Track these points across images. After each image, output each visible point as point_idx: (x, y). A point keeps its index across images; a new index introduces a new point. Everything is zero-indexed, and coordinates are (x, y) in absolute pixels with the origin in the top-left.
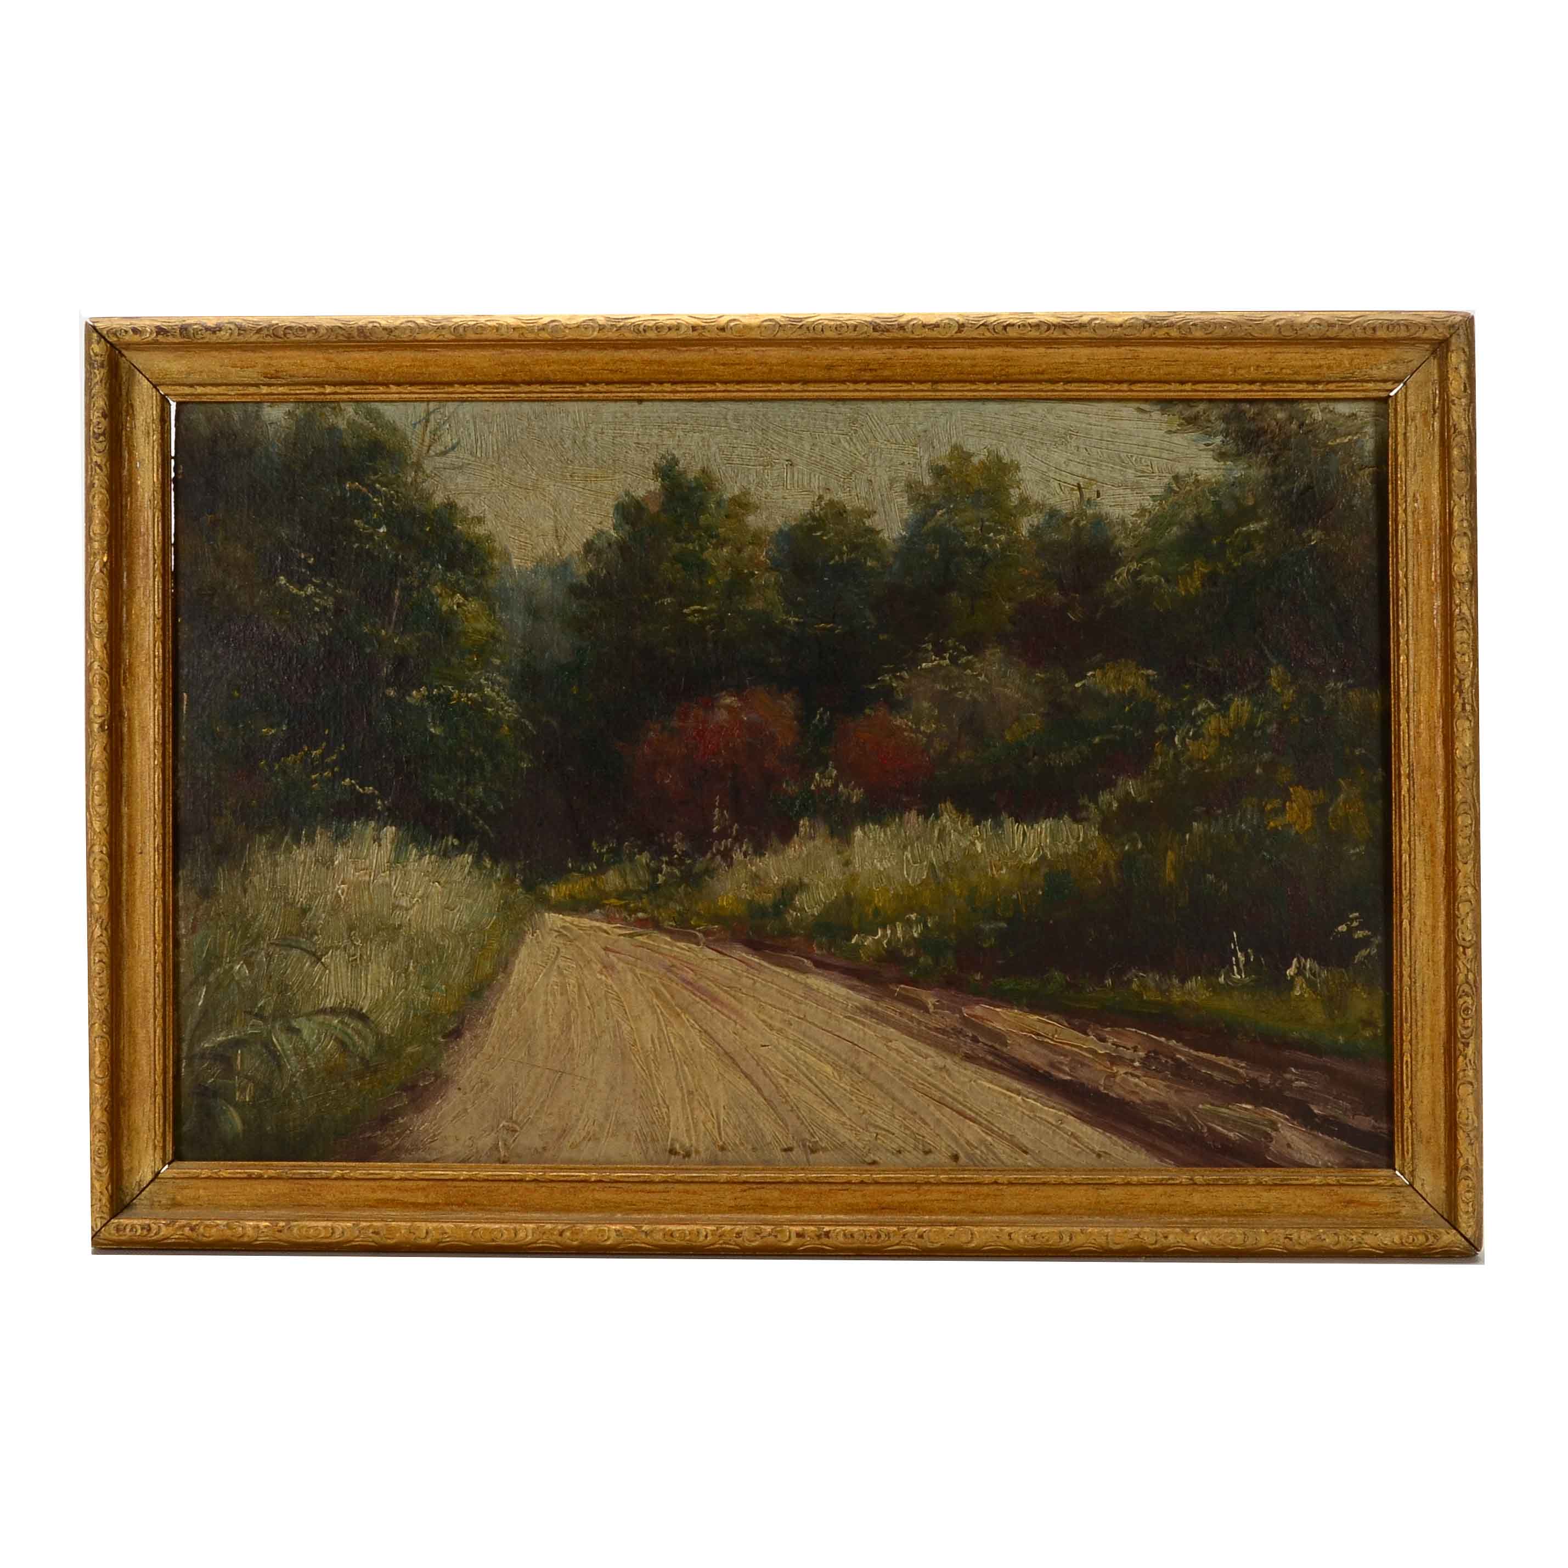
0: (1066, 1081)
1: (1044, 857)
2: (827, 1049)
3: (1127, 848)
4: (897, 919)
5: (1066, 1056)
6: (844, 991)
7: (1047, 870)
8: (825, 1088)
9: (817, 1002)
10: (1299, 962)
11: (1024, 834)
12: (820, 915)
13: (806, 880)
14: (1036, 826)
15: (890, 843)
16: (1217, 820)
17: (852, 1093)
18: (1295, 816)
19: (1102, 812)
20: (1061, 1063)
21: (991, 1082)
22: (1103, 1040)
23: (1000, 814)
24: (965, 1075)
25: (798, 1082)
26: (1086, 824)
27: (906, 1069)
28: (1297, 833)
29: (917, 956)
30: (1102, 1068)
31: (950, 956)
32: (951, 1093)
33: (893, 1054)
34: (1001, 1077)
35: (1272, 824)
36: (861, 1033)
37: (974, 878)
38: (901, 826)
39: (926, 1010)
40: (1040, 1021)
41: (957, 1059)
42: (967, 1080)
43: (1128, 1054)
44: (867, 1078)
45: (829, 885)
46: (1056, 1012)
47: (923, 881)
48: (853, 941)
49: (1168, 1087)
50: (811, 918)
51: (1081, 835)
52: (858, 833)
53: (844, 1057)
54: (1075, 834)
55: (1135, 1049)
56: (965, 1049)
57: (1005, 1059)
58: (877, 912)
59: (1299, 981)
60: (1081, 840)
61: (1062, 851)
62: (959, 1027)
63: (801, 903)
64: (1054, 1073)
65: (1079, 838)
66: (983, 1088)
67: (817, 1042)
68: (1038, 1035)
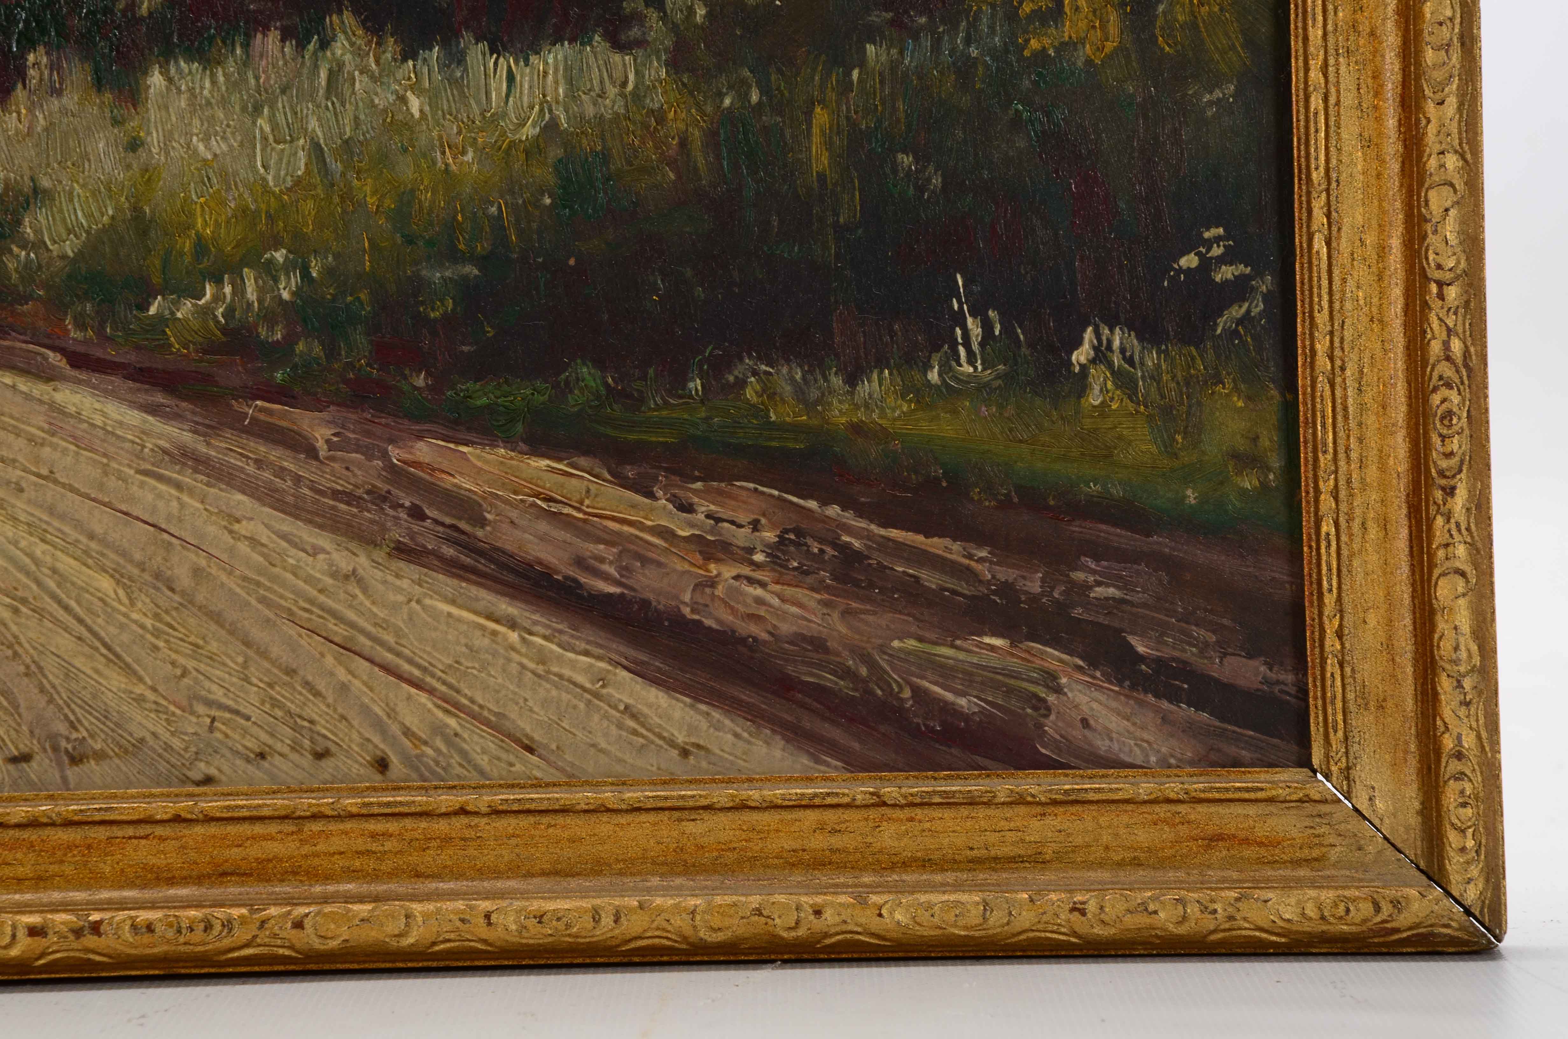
0: (610, 595)
1: (551, 128)
2: (103, 541)
3: (727, 102)
4: (245, 262)
5: (609, 543)
6: (134, 417)
7: (560, 152)
8: (99, 624)
9: (76, 440)
10: (1098, 334)
11: (511, 78)
12: (80, 255)
13: (45, 183)
14: (534, 59)
15: (224, 102)
16: (916, 38)
17: (157, 633)
18: (1083, 25)
19: (674, 28)
20: (602, 560)
21: (453, 602)
22: (687, 508)
23: (457, 34)
24: (399, 590)
25: (40, 612)
26: (640, 52)
27: (274, 579)
28: (1089, 62)
29: (290, 340)
30: (687, 567)
31: (360, 339)
32: (369, 628)
33: (243, 547)
34: (475, 591)
35: (1034, 44)
36: (175, 504)
37: (406, 171)
38: (246, 64)
39: (312, 452)
40: (553, 470)
41: (380, 555)
42: (401, 598)
43: (741, 537)
44: (188, 599)
45: (95, 193)
46: (586, 453)
47: (298, 182)
48: (153, 311)
49: (826, 604)
50: (59, 264)
51: (632, 77)
52: (156, 80)
53: (138, 556)
54: (618, 74)
55: (755, 526)
56: (396, 534)
57: (481, 553)
58: (201, 247)
59: (1098, 377)
60: (630, 86)
61: (590, 111)
62: (384, 487)
63: (37, 231)
64: (584, 579)
65: (624, 84)
66: (435, 614)
67: (78, 525)
68: (549, 499)
